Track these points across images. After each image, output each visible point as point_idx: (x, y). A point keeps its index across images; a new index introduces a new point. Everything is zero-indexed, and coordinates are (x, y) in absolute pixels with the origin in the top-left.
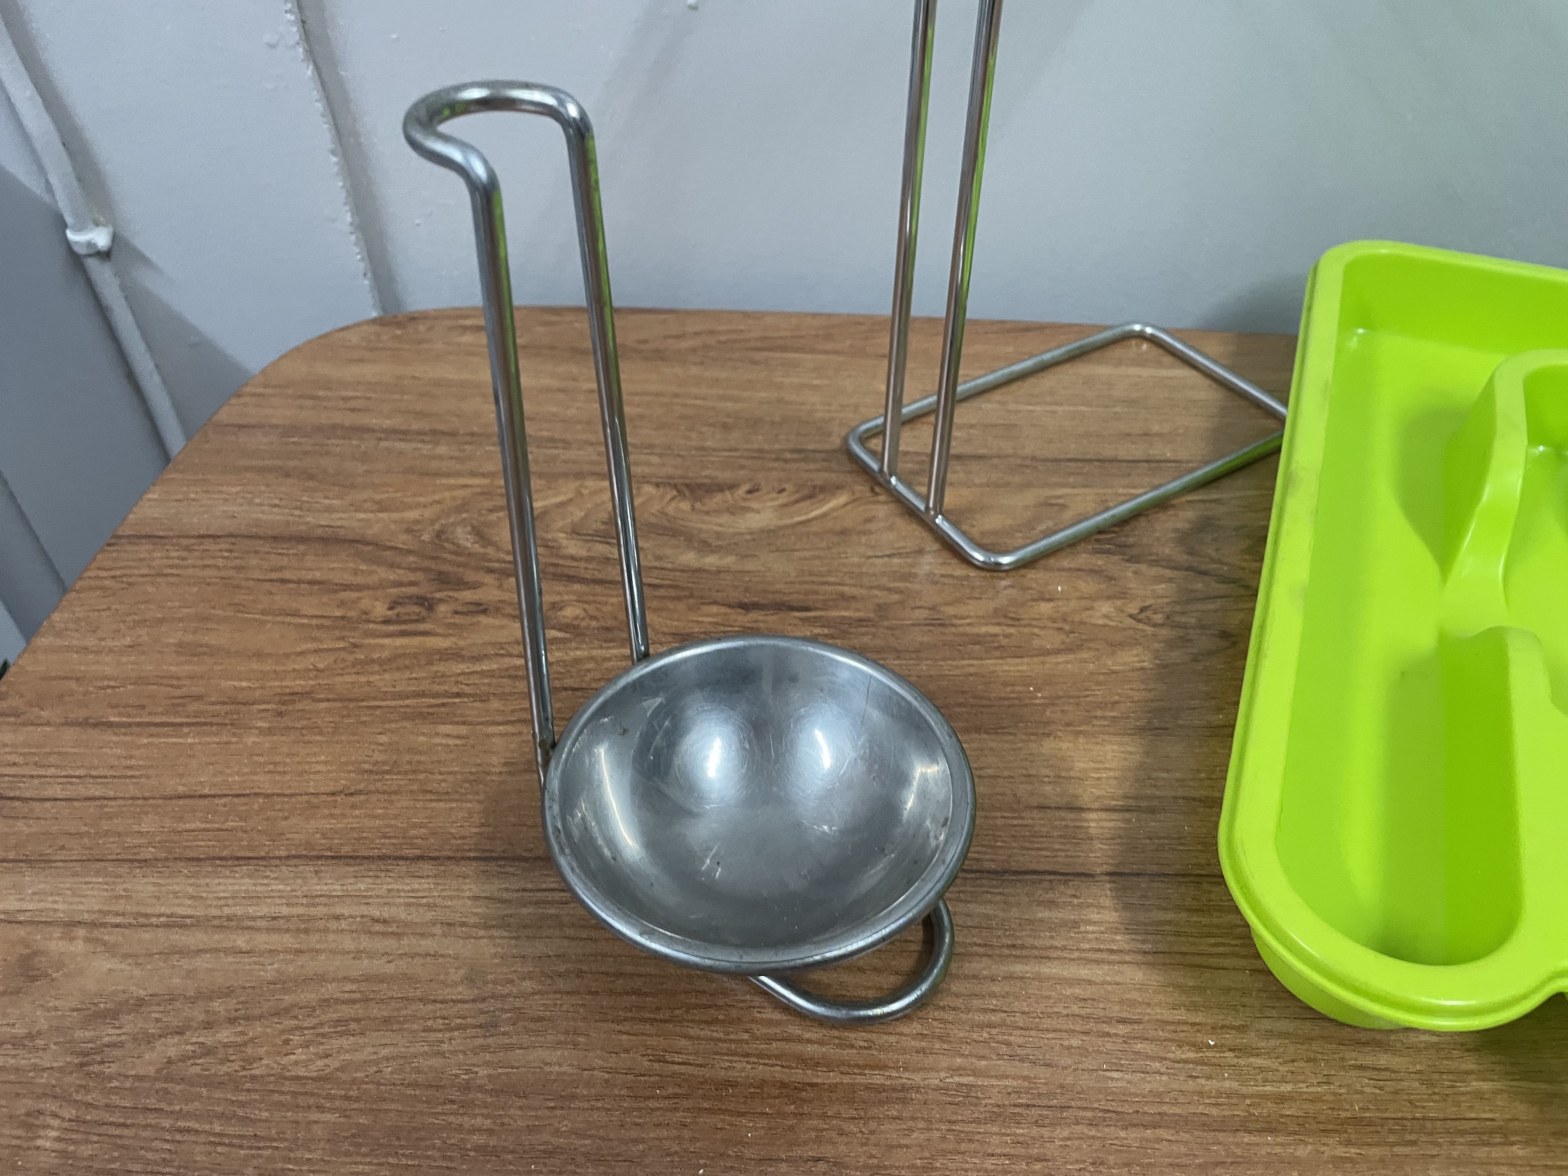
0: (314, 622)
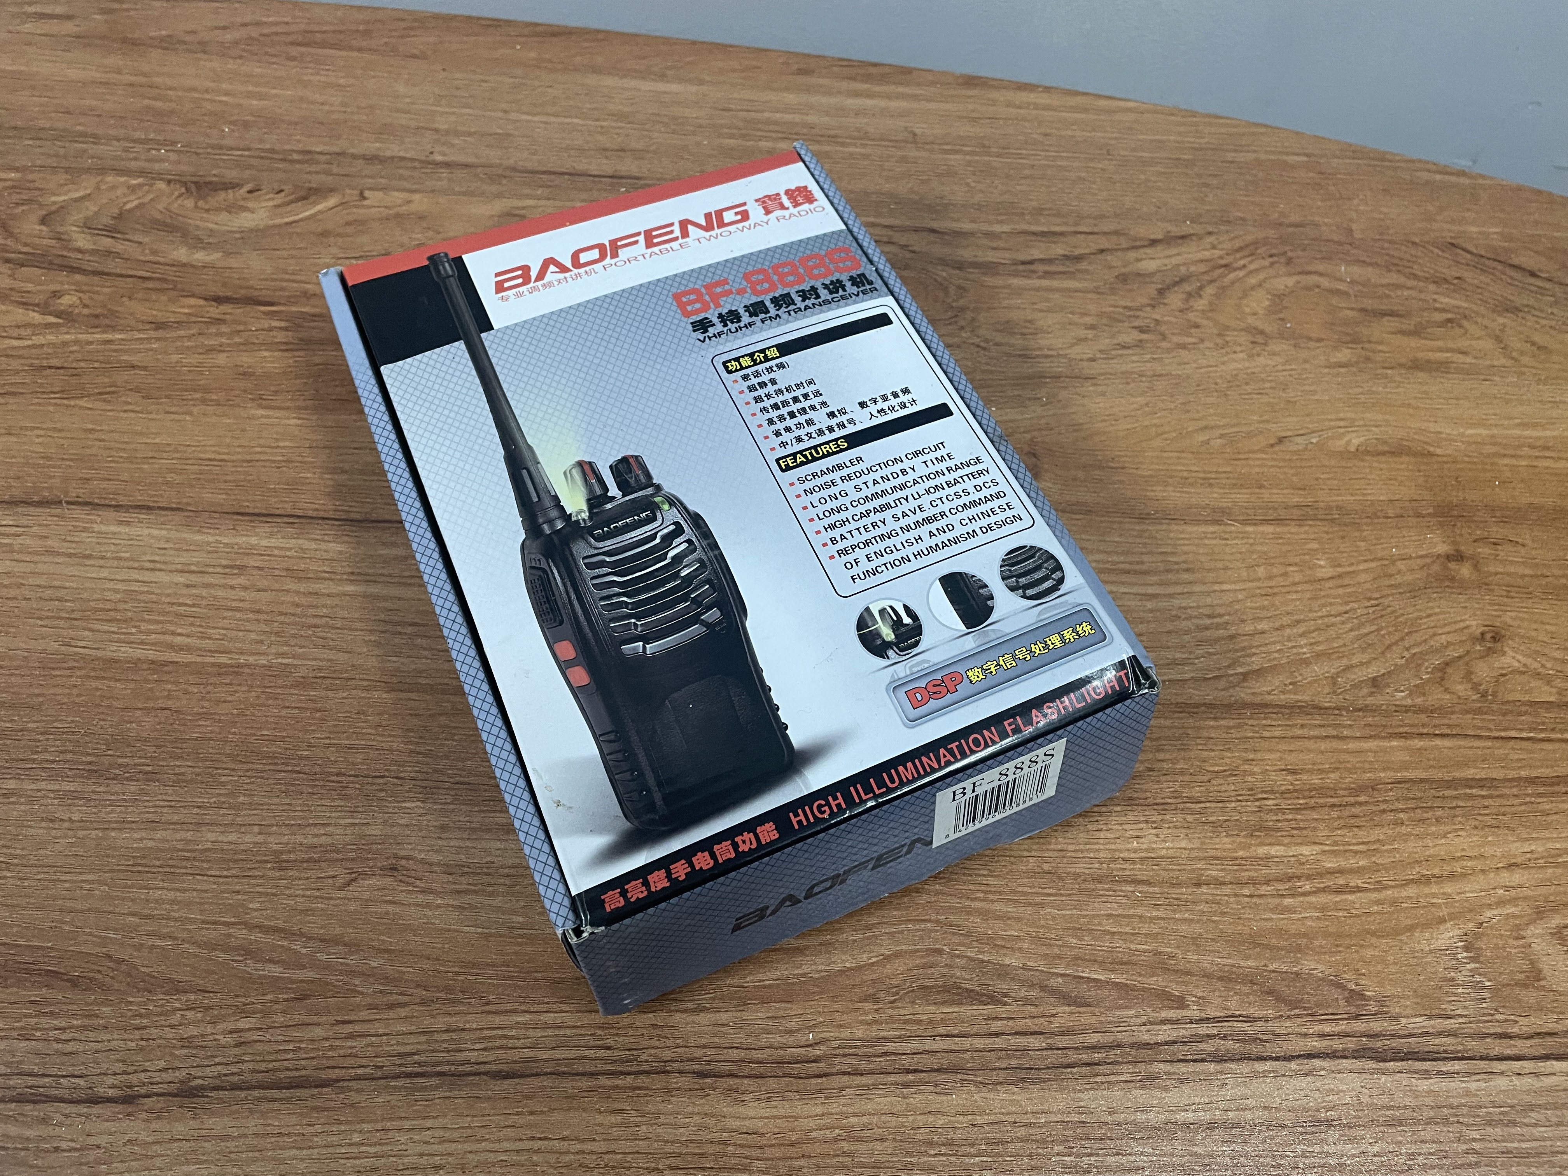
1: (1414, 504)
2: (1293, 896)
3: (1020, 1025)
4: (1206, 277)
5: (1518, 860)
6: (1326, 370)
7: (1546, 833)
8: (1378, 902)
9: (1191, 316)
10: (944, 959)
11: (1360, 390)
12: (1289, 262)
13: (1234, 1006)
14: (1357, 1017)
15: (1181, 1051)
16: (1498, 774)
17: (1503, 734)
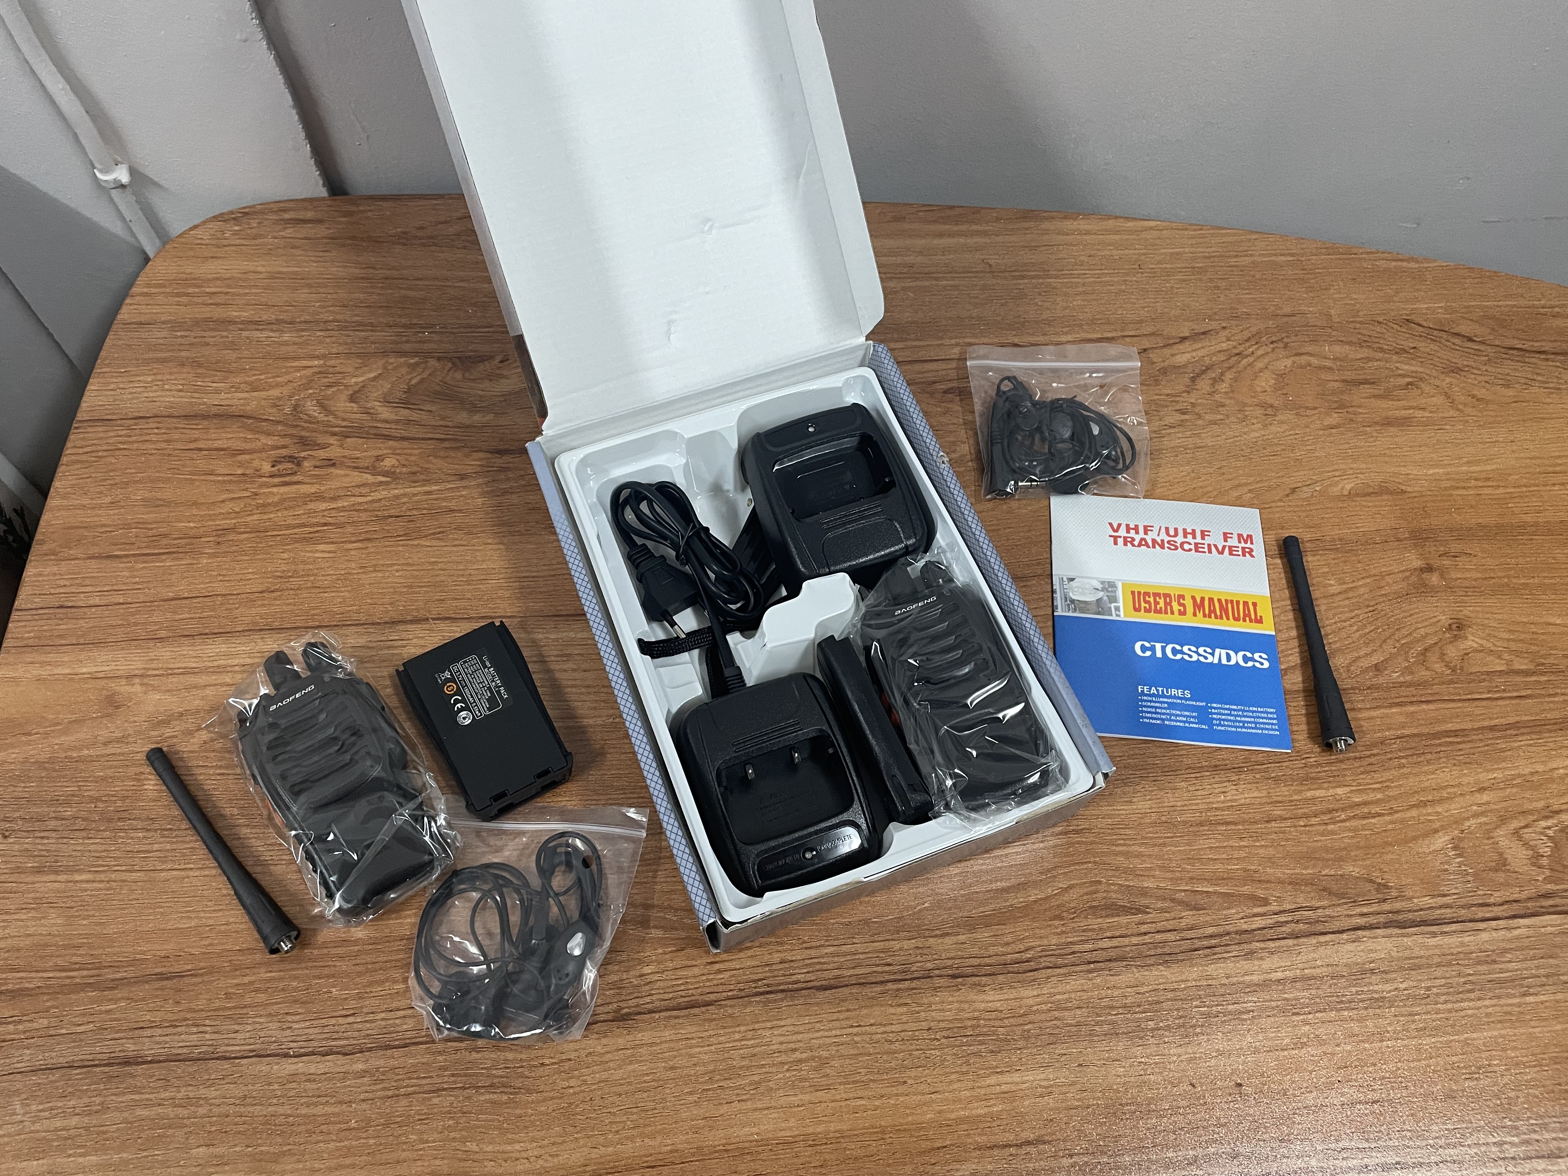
0: (226, 478)
1: (1394, 531)
2: (1334, 823)
3: (1160, 926)
4: (1226, 365)
5: (1486, 785)
6: (1321, 432)
7: (1504, 765)
8: (1392, 822)
9: (1217, 397)
10: (1102, 887)
11: (1347, 446)
12: (1286, 346)
13: (1302, 901)
14: (1384, 900)
15: (1269, 933)
16: (1469, 726)
17: (1469, 697)
